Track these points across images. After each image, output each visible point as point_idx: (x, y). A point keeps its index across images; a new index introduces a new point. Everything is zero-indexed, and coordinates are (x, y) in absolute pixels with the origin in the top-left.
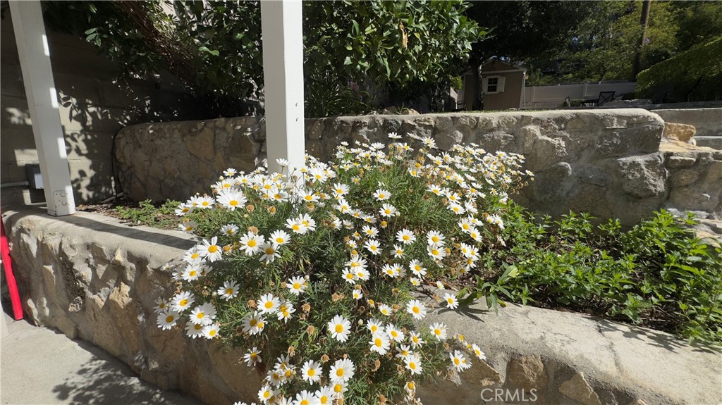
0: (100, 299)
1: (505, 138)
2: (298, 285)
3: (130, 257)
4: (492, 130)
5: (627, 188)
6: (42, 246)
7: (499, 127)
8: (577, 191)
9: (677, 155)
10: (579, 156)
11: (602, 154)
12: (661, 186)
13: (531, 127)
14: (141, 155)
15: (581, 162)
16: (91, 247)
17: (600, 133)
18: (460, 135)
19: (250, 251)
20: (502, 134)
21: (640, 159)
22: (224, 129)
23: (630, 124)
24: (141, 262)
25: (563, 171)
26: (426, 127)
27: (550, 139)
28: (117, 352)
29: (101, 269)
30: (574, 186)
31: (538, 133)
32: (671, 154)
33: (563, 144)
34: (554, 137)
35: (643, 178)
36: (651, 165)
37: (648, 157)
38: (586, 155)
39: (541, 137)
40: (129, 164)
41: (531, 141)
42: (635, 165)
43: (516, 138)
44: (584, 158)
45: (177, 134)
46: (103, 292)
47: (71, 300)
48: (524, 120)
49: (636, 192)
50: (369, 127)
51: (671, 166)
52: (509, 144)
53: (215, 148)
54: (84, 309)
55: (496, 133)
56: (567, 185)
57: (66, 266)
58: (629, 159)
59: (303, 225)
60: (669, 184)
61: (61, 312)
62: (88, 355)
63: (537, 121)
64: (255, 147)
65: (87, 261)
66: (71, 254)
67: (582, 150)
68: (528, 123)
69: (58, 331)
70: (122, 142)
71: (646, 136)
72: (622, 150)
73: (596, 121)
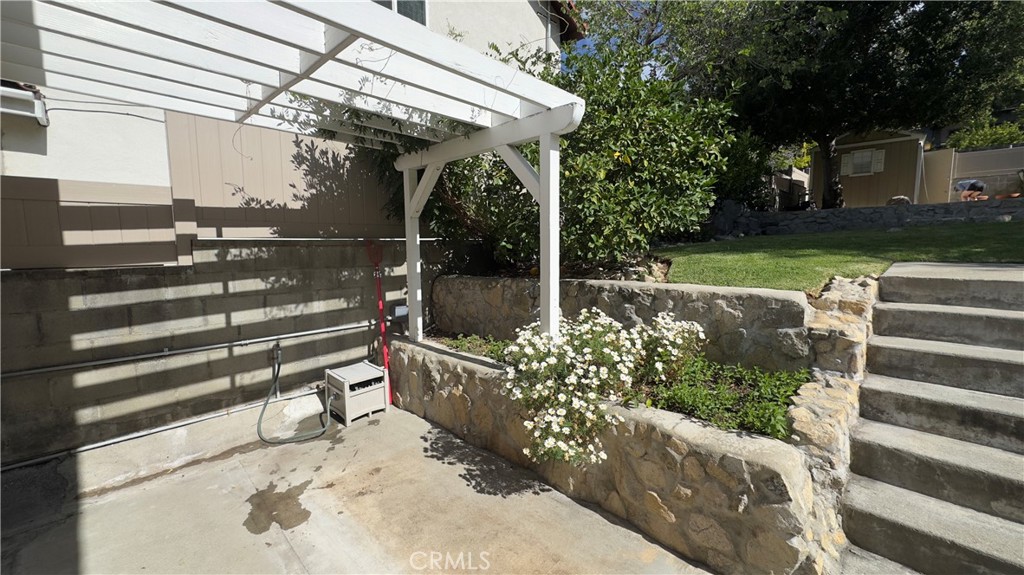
0: (445, 393)
1: (702, 307)
2: (550, 383)
3: (465, 369)
4: (693, 301)
5: (784, 351)
6: (412, 360)
7: (698, 299)
8: (752, 350)
9: (816, 329)
10: (752, 325)
11: (766, 325)
12: (805, 350)
13: (719, 301)
14: (450, 299)
15: (754, 329)
16: (441, 363)
17: (765, 310)
18: (671, 303)
19: (535, 368)
20: (701, 304)
21: (791, 331)
22: (510, 287)
23: (783, 306)
24: (471, 374)
25: (742, 334)
26: (648, 295)
27: (732, 311)
28: (450, 427)
29: (446, 376)
30: (750, 347)
31: (724, 306)
32: (812, 329)
33: (741, 315)
34: (735, 310)
35: (793, 344)
36: (799, 335)
37: (797, 330)
38: (757, 324)
39: (726, 309)
40: (441, 304)
41: (720, 311)
42: (787, 334)
43: (710, 308)
44: (755, 326)
45: (477, 288)
46: (447, 389)
47: (425, 393)
48: (714, 296)
49: (790, 354)
50: (609, 292)
51: (813, 338)
52: (706, 312)
53: (503, 299)
54: (432, 399)
55: (696, 303)
56: (745, 345)
57: (426, 373)
58: (784, 330)
59: (552, 360)
60: (812, 349)
61: (416, 401)
62: (428, 426)
63: (724, 297)
64: (530, 301)
65: (438, 371)
66: (431, 366)
67: (754, 320)
68: (718, 298)
69: (412, 413)
70: (438, 288)
71: (794, 315)
72: (779, 324)
73: (762, 301)
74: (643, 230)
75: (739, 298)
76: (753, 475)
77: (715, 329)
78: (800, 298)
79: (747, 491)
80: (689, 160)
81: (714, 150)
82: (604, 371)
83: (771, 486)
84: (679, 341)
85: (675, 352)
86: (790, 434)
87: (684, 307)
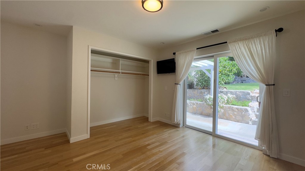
0: (191, 107)
3: (196, 103)
9: (252, 96)
11: (245, 95)
16: (190, 102)
20: (234, 93)
21: (248, 96)
23: (247, 93)
25: (241, 97)
28: (192, 112)
29: (191, 104)
30: (242, 99)
33: (241, 94)
35: (249, 98)
36: (250, 96)
39: (238, 93)
43: (236, 93)
45: (192, 91)
48: (236, 91)
53: (197, 93)
54: (188, 108)
60: (252, 98)
64: (203, 93)
66: (188, 103)
67: (243, 95)
71: (249, 94)
72: (247, 95)
73: (244, 92)
74: (224, 82)
75: (240, 92)
76: (244, 110)
77: (237, 96)
78: (250, 92)
79: (244, 112)
80: (231, 71)
81: (235, 69)
82: (223, 100)
83: (247, 111)
84: (232, 97)
85: (231, 99)
86: (248, 106)
87: (232, 93)
